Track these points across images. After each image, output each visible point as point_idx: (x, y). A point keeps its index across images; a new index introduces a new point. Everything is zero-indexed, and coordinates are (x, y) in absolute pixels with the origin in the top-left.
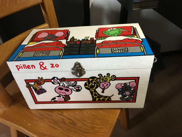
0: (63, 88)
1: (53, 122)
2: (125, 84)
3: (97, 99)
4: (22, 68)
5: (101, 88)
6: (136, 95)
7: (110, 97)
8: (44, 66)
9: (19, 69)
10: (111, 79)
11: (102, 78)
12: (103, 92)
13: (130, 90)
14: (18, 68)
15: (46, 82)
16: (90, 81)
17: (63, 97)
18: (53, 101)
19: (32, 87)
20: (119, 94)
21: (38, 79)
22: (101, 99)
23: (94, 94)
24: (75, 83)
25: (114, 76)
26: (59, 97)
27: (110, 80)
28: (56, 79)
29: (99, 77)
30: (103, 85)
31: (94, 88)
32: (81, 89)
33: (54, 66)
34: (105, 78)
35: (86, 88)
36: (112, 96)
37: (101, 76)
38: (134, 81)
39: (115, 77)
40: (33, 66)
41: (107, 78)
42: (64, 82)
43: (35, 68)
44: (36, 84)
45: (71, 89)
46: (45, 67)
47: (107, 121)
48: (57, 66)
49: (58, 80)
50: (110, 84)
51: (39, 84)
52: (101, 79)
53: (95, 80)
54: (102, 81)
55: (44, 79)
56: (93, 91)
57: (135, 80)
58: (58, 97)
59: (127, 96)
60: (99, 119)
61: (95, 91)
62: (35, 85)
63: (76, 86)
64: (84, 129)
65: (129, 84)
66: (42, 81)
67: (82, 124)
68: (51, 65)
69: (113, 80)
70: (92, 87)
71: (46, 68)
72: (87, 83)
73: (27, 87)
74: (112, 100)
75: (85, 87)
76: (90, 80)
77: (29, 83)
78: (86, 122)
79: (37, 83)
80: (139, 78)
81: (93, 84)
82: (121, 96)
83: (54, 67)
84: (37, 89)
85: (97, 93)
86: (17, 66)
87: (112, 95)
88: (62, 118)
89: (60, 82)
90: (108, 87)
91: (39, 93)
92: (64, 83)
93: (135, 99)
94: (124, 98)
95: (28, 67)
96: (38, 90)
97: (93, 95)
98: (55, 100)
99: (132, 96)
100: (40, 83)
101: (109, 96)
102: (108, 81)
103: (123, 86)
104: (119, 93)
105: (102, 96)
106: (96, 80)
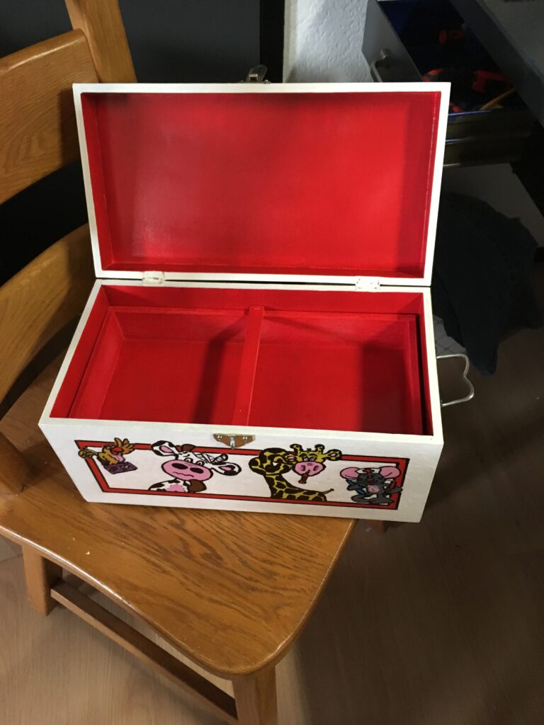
0: (186, 465)
2: (366, 469)
3: (285, 495)
5: (299, 474)
6: (400, 494)
7: (322, 494)
10: (327, 456)
11: (302, 453)
12: (303, 481)
13: (383, 483)
16: (266, 456)
17: (185, 484)
18: (155, 489)
20: (349, 489)
22: (297, 495)
23: (276, 484)
25: (335, 450)
26: (174, 484)
27: (324, 459)
28: (167, 444)
30: (304, 467)
31: (277, 472)
32: (240, 470)
34: (311, 453)
35: (255, 470)
36: (329, 491)
37: (298, 449)
39: (338, 452)
41: (316, 453)
42: (191, 454)
44: (108, 452)
45: (210, 470)
49: (174, 449)
50: (324, 467)
52: (299, 454)
53: (281, 456)
56: (274, 477)
57: (398, 464)
58: (170, 482)
59: (373, 494)
61: (280, 478)
62: (103, 452)
63: (225, 463)
64: (245, 578)
65: (379, 470)
66: (126, 446)
67: (238, 562)
69: (334, 458)
70: (271, 469)
72: (258, 460)
73: (81, 456)
75: (251, 467)
76: (267, 454)
78: (252, 556)
79: (111, 450)
80: (408, 460)
81: (275, 464)
84: (109, 462)
88: (181, 539)
90: (319, 473)
94: (363, 498)
96: (113, 464)
97: (274, 486)
98: (162, 488)
99: (388, 496)
100: (120, 450)
102: (319, 459)
103: (360, 474)
104: (349, 486)
106: (284, 455)
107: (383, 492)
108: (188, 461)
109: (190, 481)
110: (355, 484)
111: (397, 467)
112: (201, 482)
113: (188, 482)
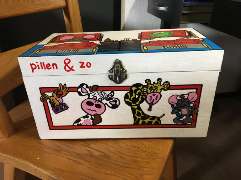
0: (93, 102)
1: (75, 155)
2: (181, 95)
3: (141, 122)
4: (39, 68)
5: (148, 104)
6: (197, 114)
7: (159, 119)
8: (70, 65)
9: (34, 70)
10: (162, 87)
11: (151, 86)
12: (150, 109)
13: (189, 106)
14: (33, 67)
15: (69, 93)
16: (132, 90)
17: (92, 118)
18: (76, 124)
19: (48, 101)
20: (172, 113)
21: (59, 86)
22: (147, 121)
23: (137, 113)
24: (111, 93)
25: (167, 82)
26: (86, 118)
27: (161, 90)
28: (85, 86)
29: (146, 84)
30: (151, 97)
31: (138, 103)
32: (119, 104)
33: (85, 65)
34: (155, 85)
35: (127, 103)
36: (162, 116)
37: (149, 83)
38: (195, 90)
39: (168, 84)
40: (55, 66)
41: (157, 85)
42: (96, 92)
43: (57, 68)
44: (55, 95)
45: (104, 105)
46: (71, 67)
47: (155, 154)
48: (89, 65)
49: (88, 89)
50: (161, 96)
51: (59, 95)
52: (149, 87)
53: (140, 90)
54: (149, 91)
55: (67, 87)
56: (136, 107)
57: (197, 89)
58: (84, 117)
59: (184, 116)
60: (143, 151)
61: (139, 108)
62: (53, 96)
63: (112, 99)
64: (123, 163)
65: (187, 95)
66: (65, 90)
67: (118, 157)
68: (81, 64)
69: (166, 89)
70: (135, 100)
71: (73, 69)
72: (129, 94)
73: (41, 100)
74: (162, 123)
75: (125, 101)
76: (134, 89)
77: (45, 93)
78: (125, 155)
79: (57, 94)
80: (202, 86)
81: (137, 96)
82: (175, 116)
83: (84, 67)
84: (55, 103)
85: (141, 112)
86: (31, 65)
87: (162, 114)
88: (88, 150)
89: (89, 92)
90: (158, 101)
91: (57, 111)
92: (95, 94)
93: (195, 122)
94: (179, 120)
95: (48, 67)
96: (57, 105)
97: (136, 115)
98: (79, 123)
99: (191, 117)
100: (62, 94)
101: (159, 116)
102: (159, 91)
103: (178, 100)
104: (172, 111)
105: (149, 116)
106: (142, 88)
107: (189, 114)
108: (94, 99)
109: (94, 115)
110: (175, 108)
111: (196, 92)
112: (100, 115)
113: (93, 117)
